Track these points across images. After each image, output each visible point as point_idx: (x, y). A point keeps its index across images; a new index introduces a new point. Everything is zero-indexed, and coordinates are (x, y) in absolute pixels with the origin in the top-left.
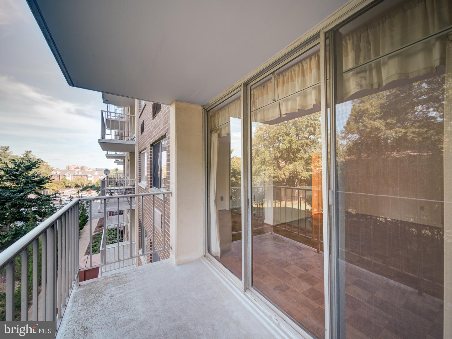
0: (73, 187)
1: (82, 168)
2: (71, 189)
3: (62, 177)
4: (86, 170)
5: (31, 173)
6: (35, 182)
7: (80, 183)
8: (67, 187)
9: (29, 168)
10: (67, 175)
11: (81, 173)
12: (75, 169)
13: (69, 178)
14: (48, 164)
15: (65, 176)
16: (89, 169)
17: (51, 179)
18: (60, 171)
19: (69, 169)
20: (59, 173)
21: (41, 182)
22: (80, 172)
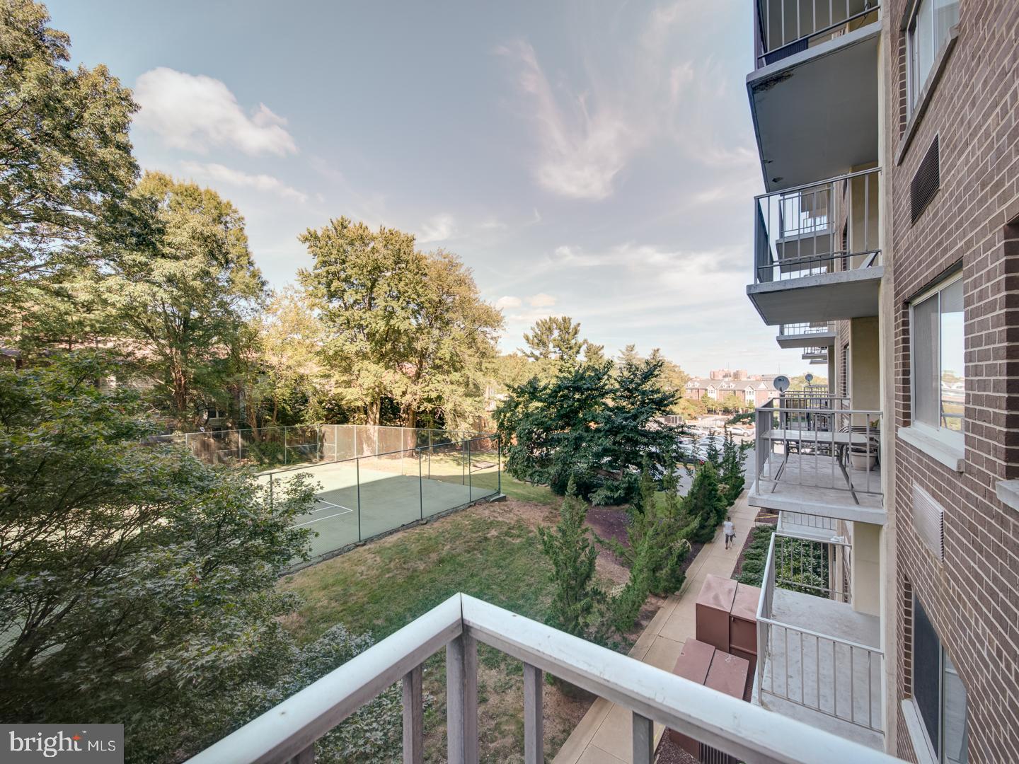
0: (720, 413)
1: (736, 376)
2: (717, 416)
3: (702, 393)
4: (744, 379)
5: (647, 386)
6: (652, 401)
7: (731, 405)
8: (710, 411)
9: (647, 376)
10: (710, 388)
11: (733, 386)
12: (724, 377)
13: (714, 395)
14: (682, 369)
15: (706, 390)
16: (749, 378)
17: (677, 397)
18: (701, 382)
19: (713, 378)
20: (697, 385)
21: (662, 403)
22: (731, 384)
